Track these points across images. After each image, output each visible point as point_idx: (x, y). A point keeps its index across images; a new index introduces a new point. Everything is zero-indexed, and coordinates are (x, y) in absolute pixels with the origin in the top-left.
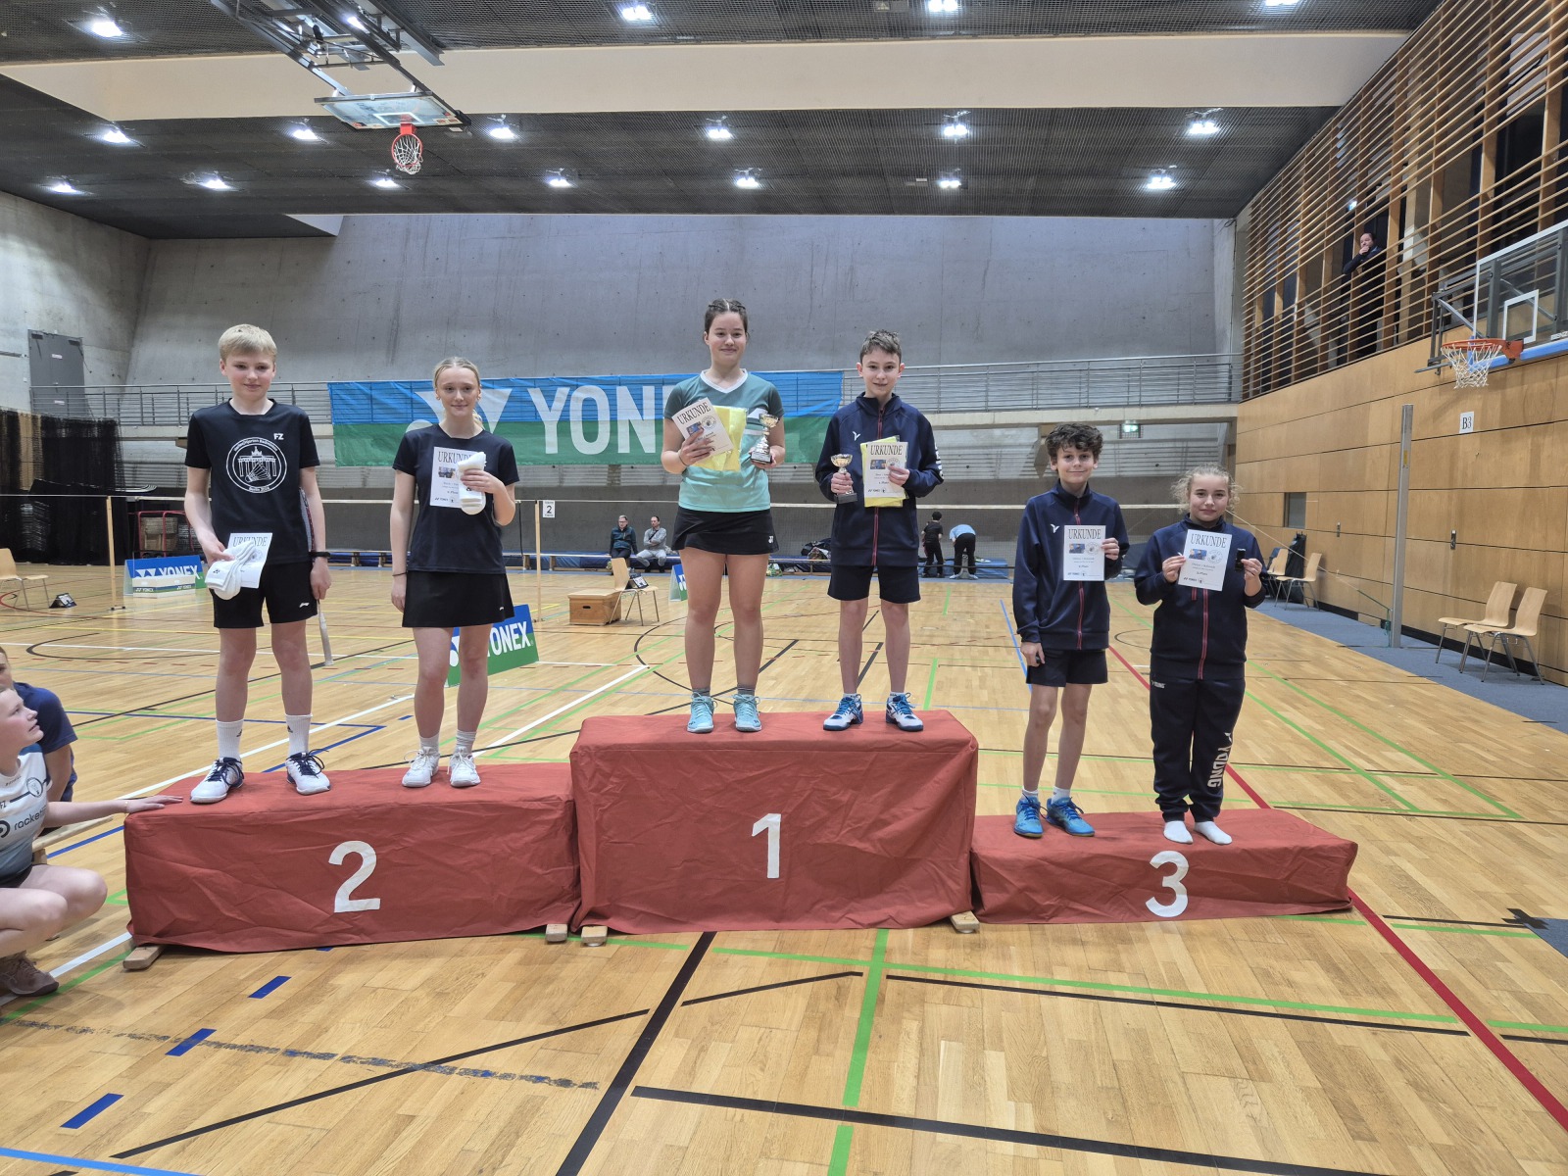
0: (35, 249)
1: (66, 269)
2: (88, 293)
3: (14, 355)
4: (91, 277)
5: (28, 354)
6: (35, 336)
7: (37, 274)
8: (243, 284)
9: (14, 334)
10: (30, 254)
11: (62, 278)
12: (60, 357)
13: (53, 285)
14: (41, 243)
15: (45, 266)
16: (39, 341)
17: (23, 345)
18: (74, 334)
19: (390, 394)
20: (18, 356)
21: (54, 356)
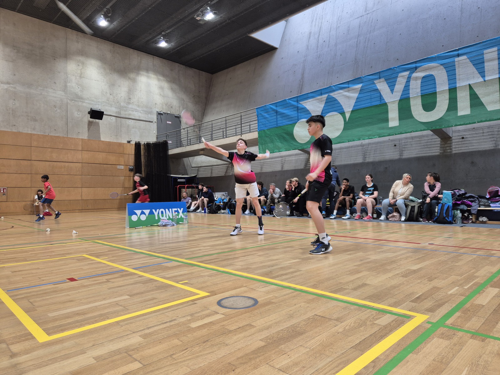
0: (161, 78)
1: (175, 86)
2: (184, 97)
3: (150, 122)
4: (185, 89)
5: (156, 122)
6: (159, 114)
7: (161, 88)
9: (151, 113)
10: (159, 80)
11: (172, 89)
12: (170, 123)
13: (169, 93)
14: (164, 75)
15: (166, 85)
16: (161, 116)
17: (154, 118)
18: (176, 114)
19: (286, 107)
20: (152, 122)
21: (168, 122)
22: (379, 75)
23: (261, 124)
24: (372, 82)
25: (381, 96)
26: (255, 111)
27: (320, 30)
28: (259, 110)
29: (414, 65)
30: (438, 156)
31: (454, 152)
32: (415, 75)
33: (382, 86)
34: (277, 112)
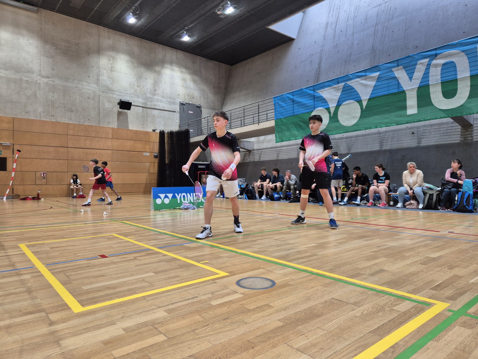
0: (184, 70)
1: (196, 78)
2: (205, 88)
3: (173, 111)
4: (206, 80)
5: (179, 112)
6: (182, 104)
7: (184, 80)
8: (259, 73)
9: (174, 103)
10: (182, 72)
11: (194, 81)
12: (192, 112)
13: (191, 84)
14: (186, 68)
15: (188, 77)
16: (184, 106)
17: (177, 108)
18: (198, 104)
19: (303, 96)
20: (175, 112)
21: (189, 112)
22: (397, 63)
23: (277, 112)
24: (390, 70)
25: (399, 84)
26: (273, 100)
27: (337, 20)
28: (276, 99)
29: (434, 52)
30: (458, 143)
31: (475, 140)
32: (434, 62)
33: (400, 74)
34: (293, 101)
